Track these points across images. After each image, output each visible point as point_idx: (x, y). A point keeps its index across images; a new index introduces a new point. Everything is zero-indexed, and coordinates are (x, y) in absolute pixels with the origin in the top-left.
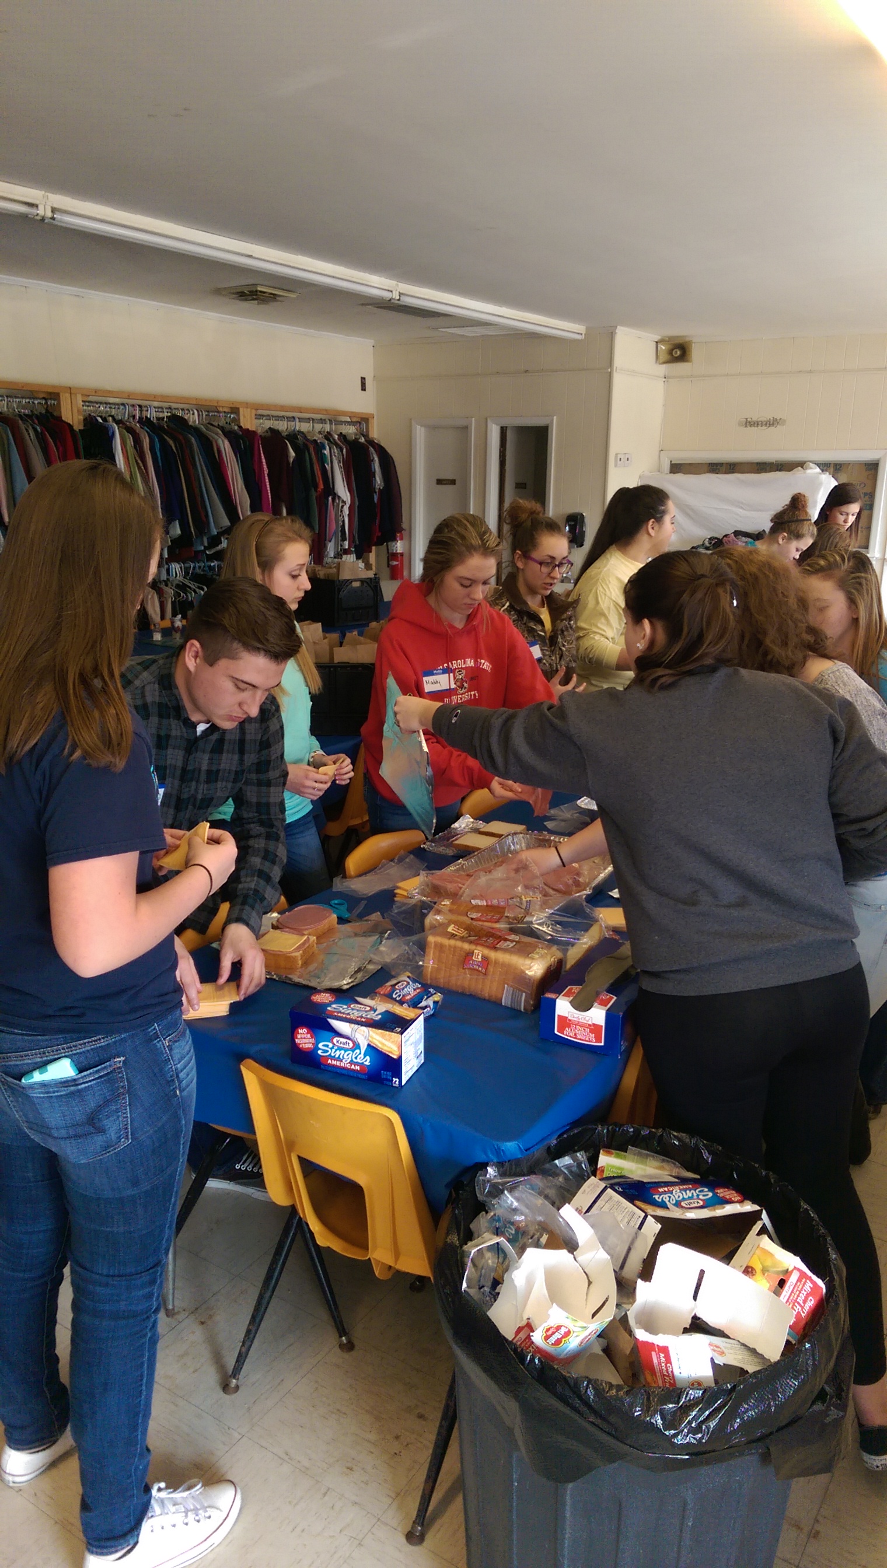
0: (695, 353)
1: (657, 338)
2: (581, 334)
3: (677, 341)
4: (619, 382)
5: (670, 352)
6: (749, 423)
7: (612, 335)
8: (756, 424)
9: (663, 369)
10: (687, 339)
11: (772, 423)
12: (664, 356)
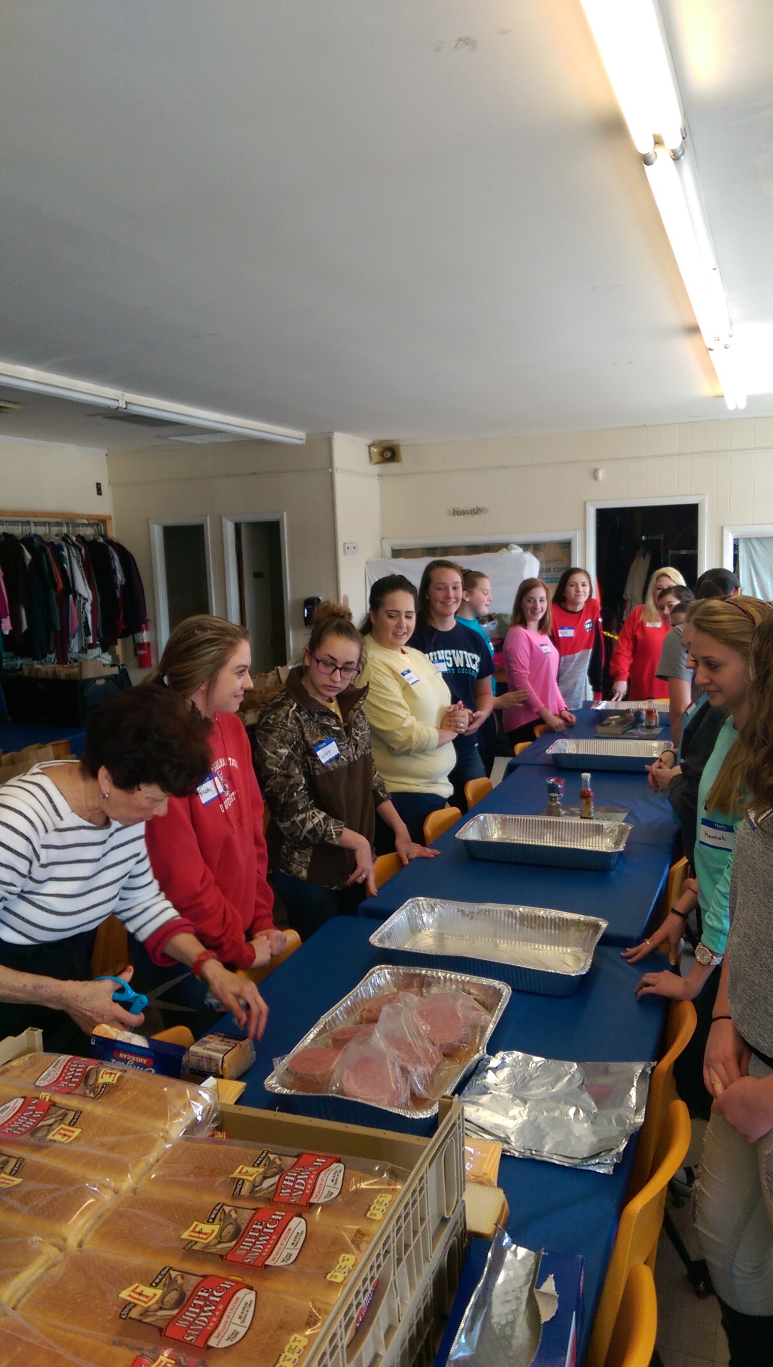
0: (404, 453)
1: (370, 442)
2: (302, 440)
3: (386, 445)
4: (340, 481)
5: (382, 454)
6: (456, 512)
7: (330, 441)
8: (463, 513)
9: (376, 469)
10: (395, 443)
11: (476, 511)
12: (376, 458)
